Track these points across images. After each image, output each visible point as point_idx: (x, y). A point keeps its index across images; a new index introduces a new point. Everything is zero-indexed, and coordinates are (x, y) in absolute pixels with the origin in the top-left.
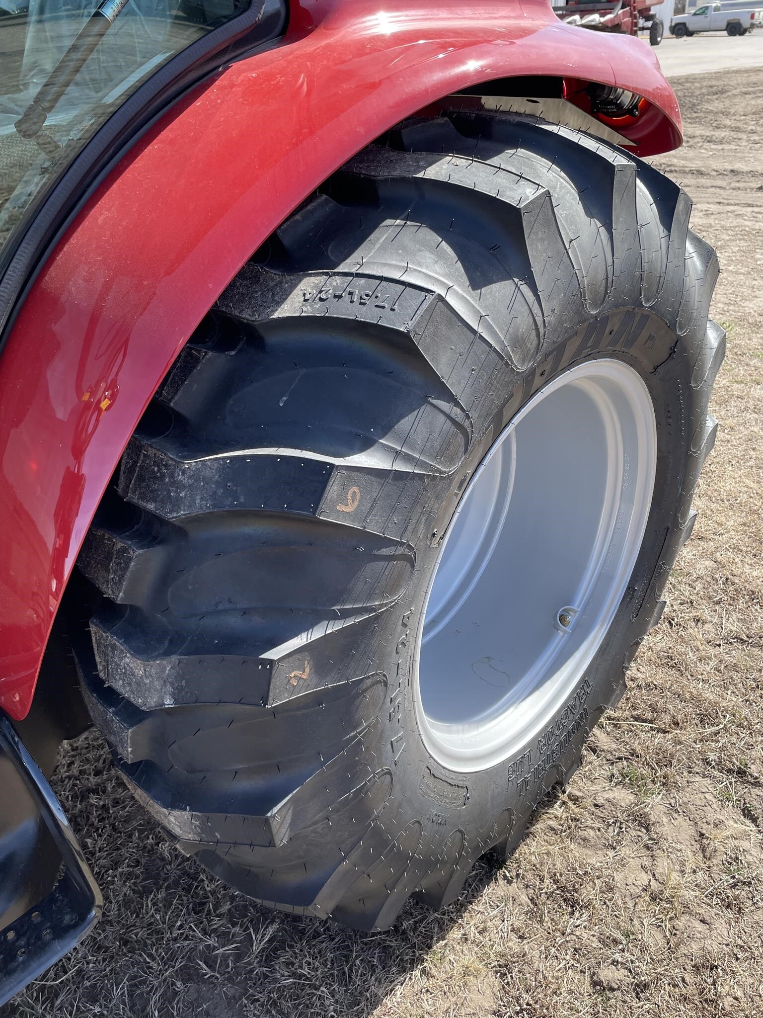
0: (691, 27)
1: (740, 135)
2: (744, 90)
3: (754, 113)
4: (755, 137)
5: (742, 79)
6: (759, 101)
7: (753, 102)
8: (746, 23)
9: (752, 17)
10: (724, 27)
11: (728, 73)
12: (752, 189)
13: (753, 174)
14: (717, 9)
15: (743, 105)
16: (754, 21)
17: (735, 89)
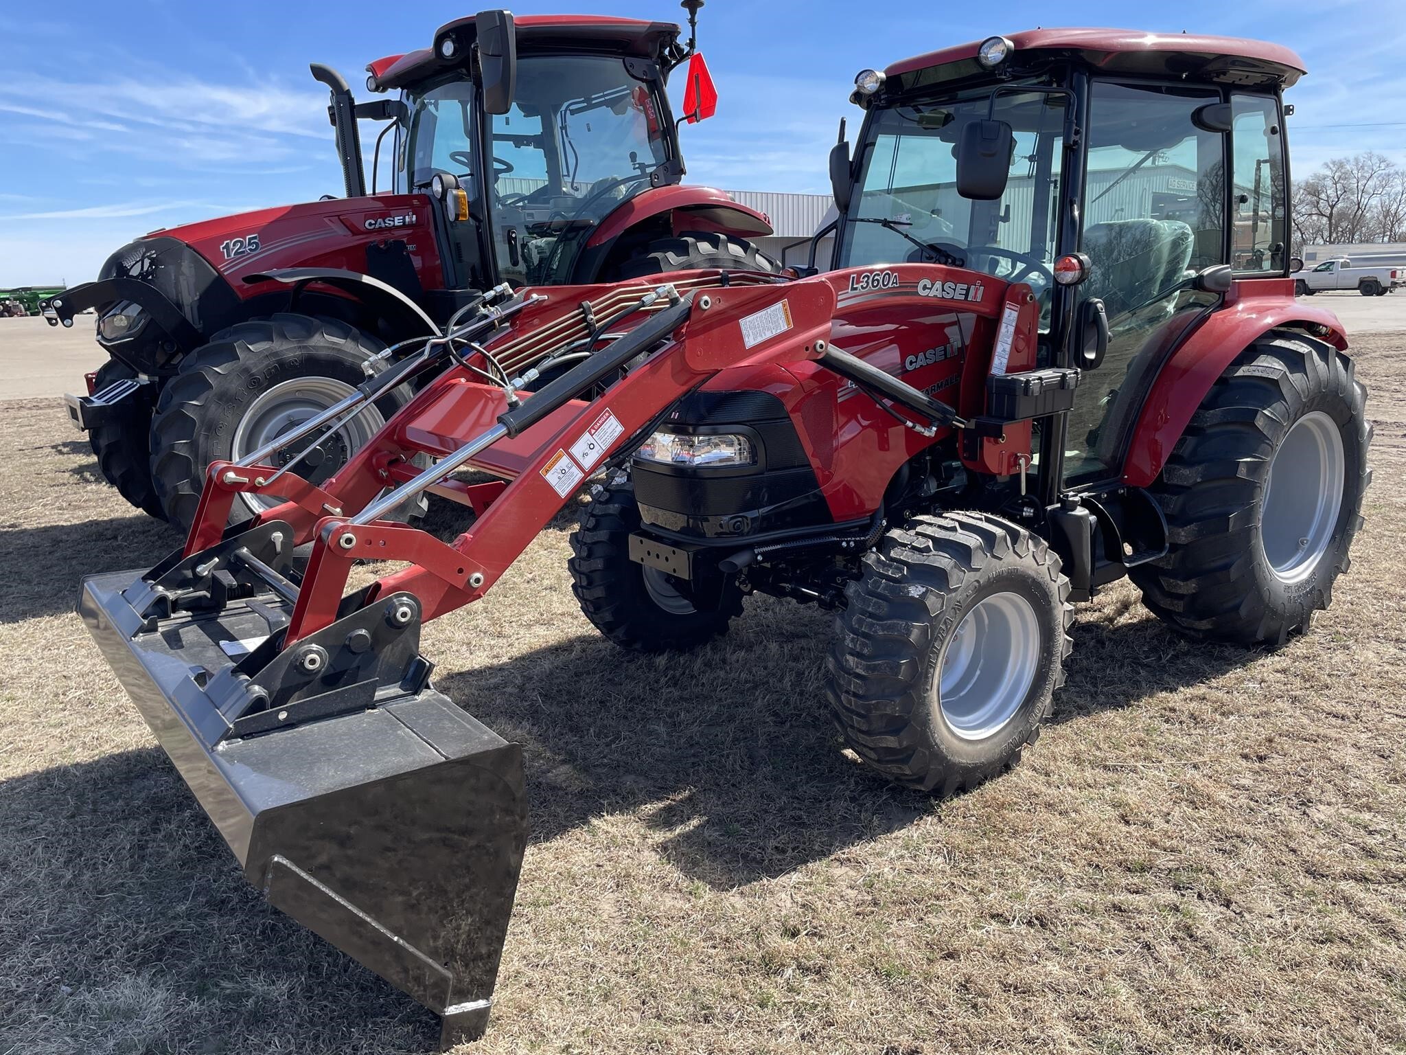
0: (1311, 285)
1: (1382, 393)
2: (1384, 353)
3: (1397, 375)
4: (1399, 395)
5: (1384, 342)
6: (1404, 364)
7: (1396, 365)
8: (1385, 281)
9: (1393, 274)
10: (1356, 285)
11: (1364, 335)
12: (1396, 436)
13: (1398, 425)
14: (1344, 265)
15: (1385, 367)
16: (1395, 280)
17: (1375, 352)
